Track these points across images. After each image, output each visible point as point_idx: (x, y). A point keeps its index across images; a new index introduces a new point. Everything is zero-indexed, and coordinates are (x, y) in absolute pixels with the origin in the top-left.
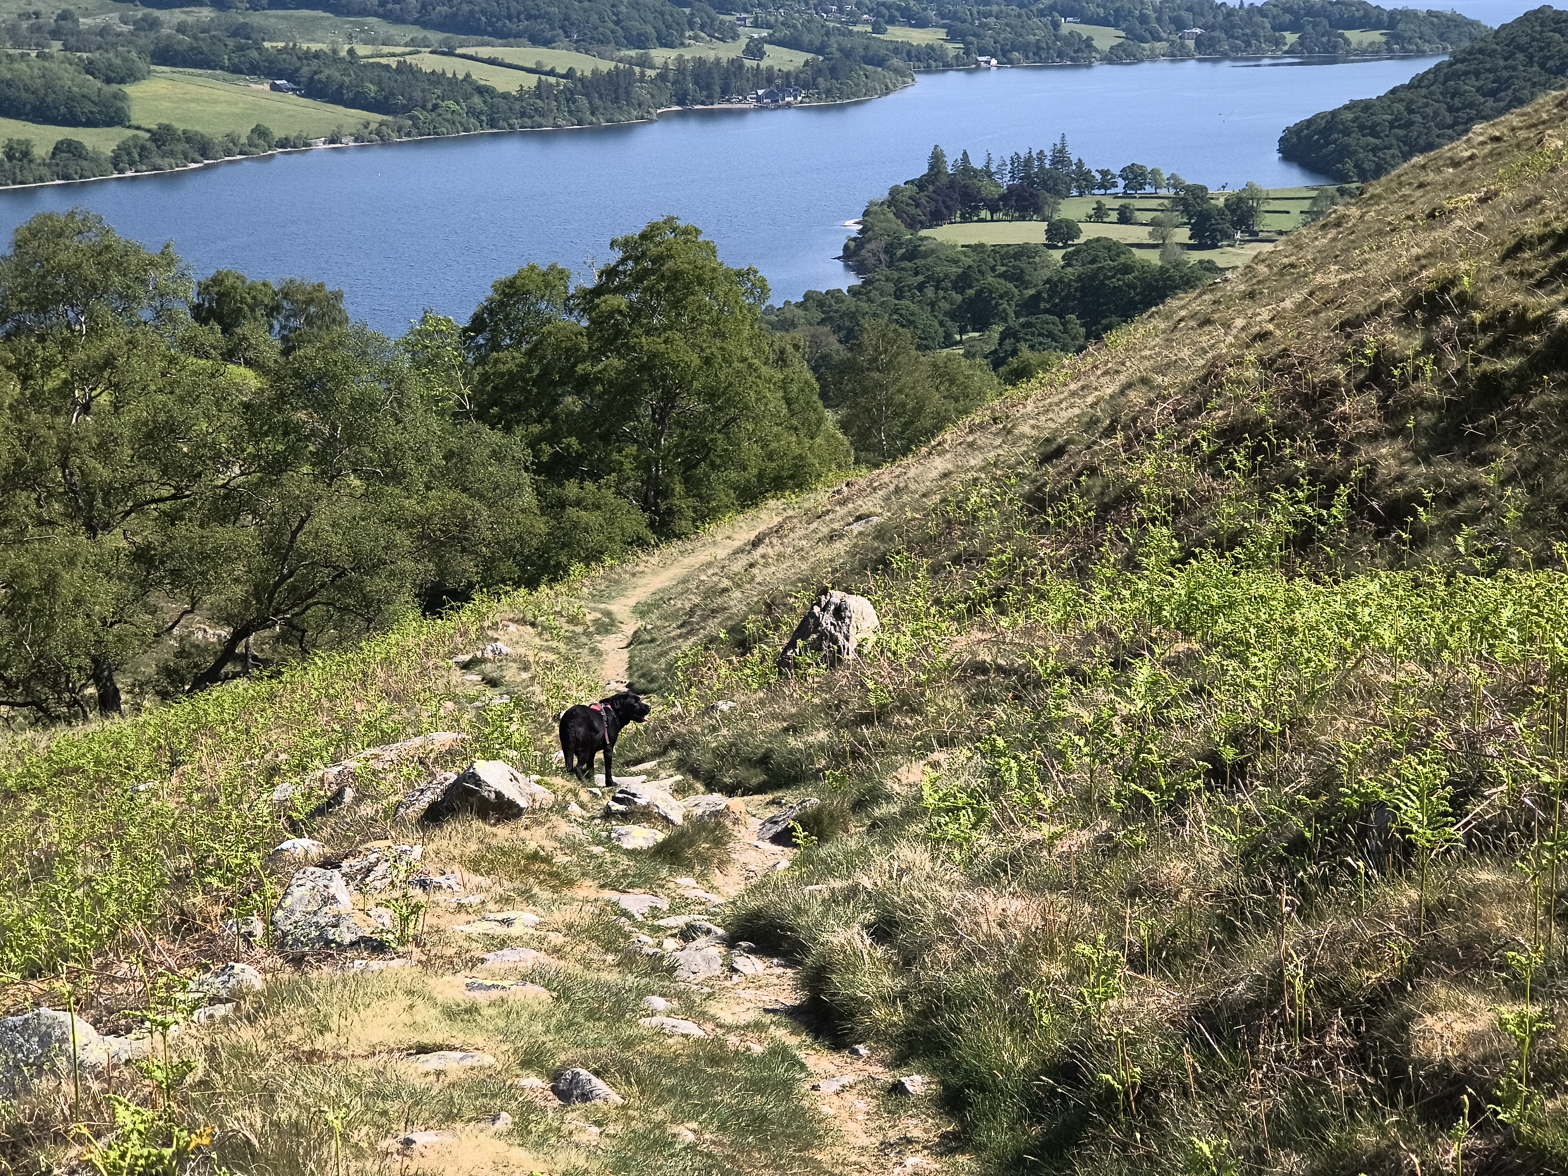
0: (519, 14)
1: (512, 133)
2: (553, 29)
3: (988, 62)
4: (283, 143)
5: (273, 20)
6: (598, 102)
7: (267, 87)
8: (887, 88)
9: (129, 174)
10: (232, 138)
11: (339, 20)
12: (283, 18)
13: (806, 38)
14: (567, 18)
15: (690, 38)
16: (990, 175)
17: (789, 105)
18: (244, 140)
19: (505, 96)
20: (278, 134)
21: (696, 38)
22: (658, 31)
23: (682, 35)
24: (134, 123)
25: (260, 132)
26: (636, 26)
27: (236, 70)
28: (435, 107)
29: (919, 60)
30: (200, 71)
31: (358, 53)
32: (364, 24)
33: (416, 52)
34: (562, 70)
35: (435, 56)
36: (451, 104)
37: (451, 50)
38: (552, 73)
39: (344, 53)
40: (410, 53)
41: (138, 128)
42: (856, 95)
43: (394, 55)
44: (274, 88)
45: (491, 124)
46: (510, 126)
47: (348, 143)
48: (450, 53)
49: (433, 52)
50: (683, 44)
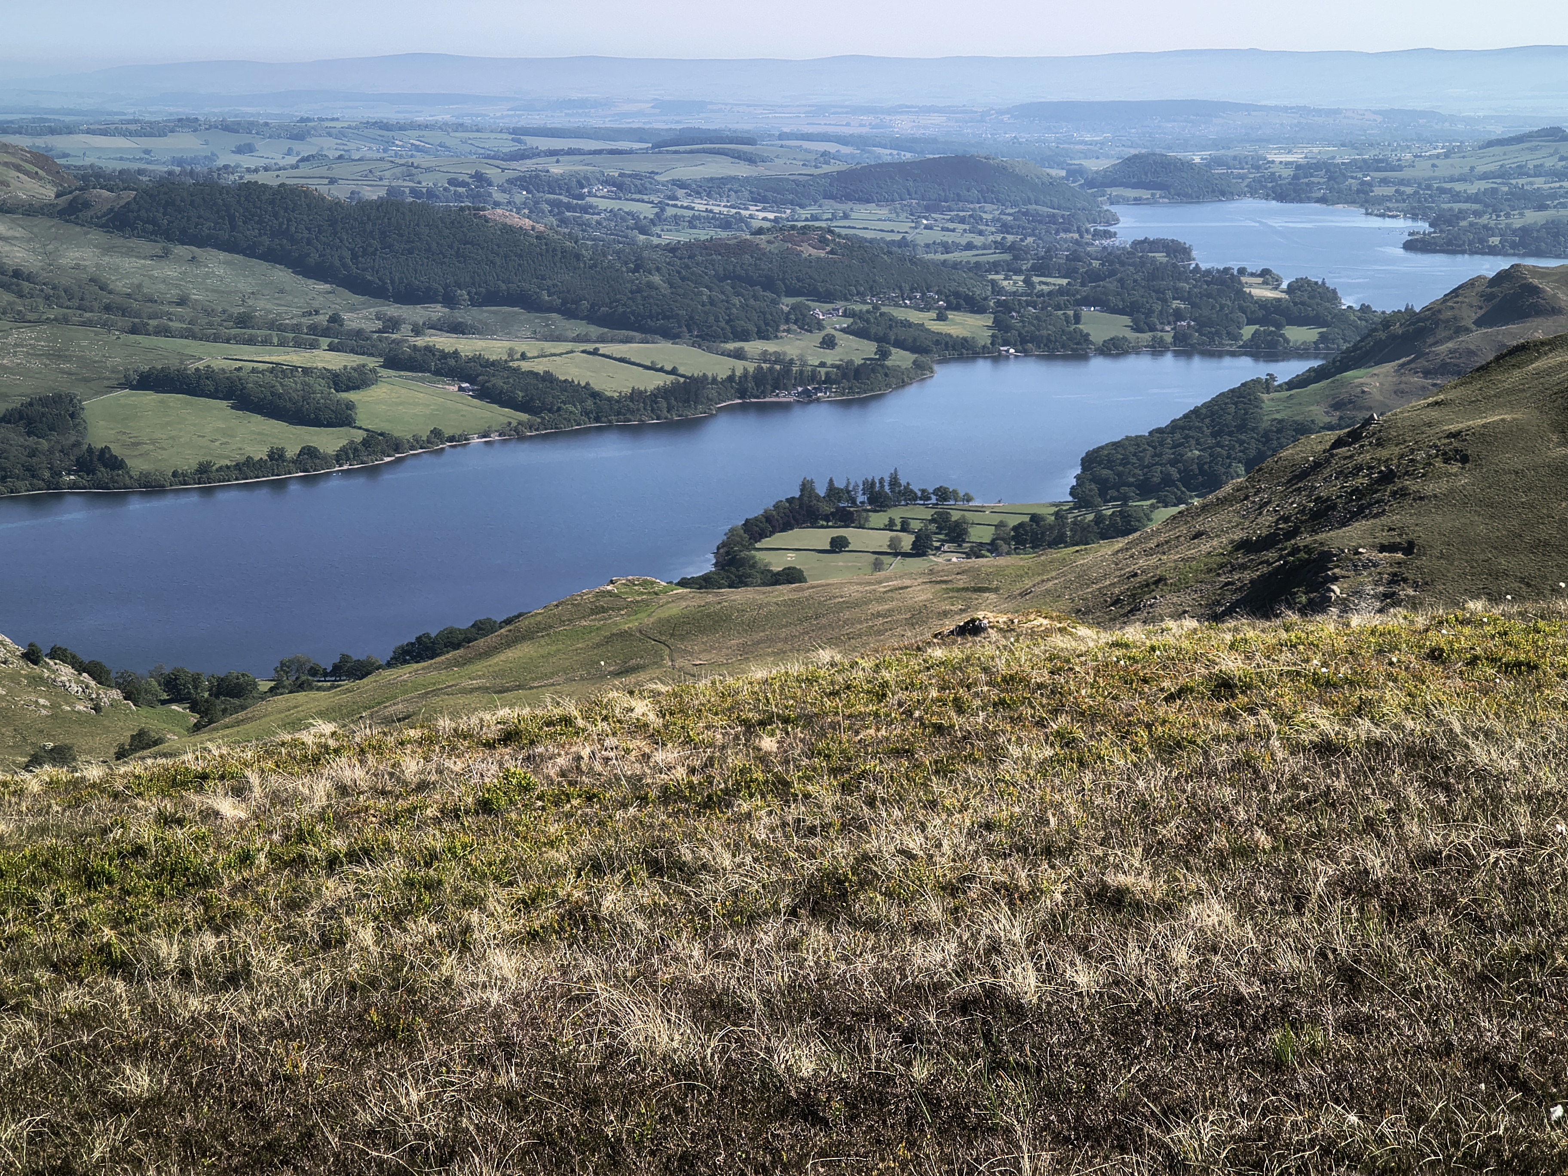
0: (658, 314)
1: (610, 427)
2: (680, 327)
3: (1007, 351)
4: (451, 439)
5: (485, 315)
6: (673, 402)
7: (456, 388)
8: (903, 381)
9: (345, 467)
10: (416, 439)
11: (532, 315)
12: (494, 313)
13: (873, 330)
14: (691, 318)
15: (784, 331)
16: (848, 492)
17: (818, 400)
18: (425, 438)
19: (610, 399)
20: (448, 432)
21: (788, 331)
22: (759, 328)
23: (777, 330)
24: (358, 424)
25: (437, 433)
26: (741, 324)
27: (438, 373)
28: (559, 409)
29: (954, 349)
30: (414, 374)
31: (529, 355)
32: (549, 319)
33: (572, 352)
34: (668, 368)
35: (584, 355)
36: (570, 408)
37: (597, 349)
38: (661, 370)
39: (518, 356)
40: (567, 353)
41: (360, 428)
42: (872, 390)
43: (555, 355)
44: (461, 389)
45: (597, 419)
46: (610, 421)
47: (495, 437)
48: (595, 353)
49: (583, 352)
50: (776, 337)
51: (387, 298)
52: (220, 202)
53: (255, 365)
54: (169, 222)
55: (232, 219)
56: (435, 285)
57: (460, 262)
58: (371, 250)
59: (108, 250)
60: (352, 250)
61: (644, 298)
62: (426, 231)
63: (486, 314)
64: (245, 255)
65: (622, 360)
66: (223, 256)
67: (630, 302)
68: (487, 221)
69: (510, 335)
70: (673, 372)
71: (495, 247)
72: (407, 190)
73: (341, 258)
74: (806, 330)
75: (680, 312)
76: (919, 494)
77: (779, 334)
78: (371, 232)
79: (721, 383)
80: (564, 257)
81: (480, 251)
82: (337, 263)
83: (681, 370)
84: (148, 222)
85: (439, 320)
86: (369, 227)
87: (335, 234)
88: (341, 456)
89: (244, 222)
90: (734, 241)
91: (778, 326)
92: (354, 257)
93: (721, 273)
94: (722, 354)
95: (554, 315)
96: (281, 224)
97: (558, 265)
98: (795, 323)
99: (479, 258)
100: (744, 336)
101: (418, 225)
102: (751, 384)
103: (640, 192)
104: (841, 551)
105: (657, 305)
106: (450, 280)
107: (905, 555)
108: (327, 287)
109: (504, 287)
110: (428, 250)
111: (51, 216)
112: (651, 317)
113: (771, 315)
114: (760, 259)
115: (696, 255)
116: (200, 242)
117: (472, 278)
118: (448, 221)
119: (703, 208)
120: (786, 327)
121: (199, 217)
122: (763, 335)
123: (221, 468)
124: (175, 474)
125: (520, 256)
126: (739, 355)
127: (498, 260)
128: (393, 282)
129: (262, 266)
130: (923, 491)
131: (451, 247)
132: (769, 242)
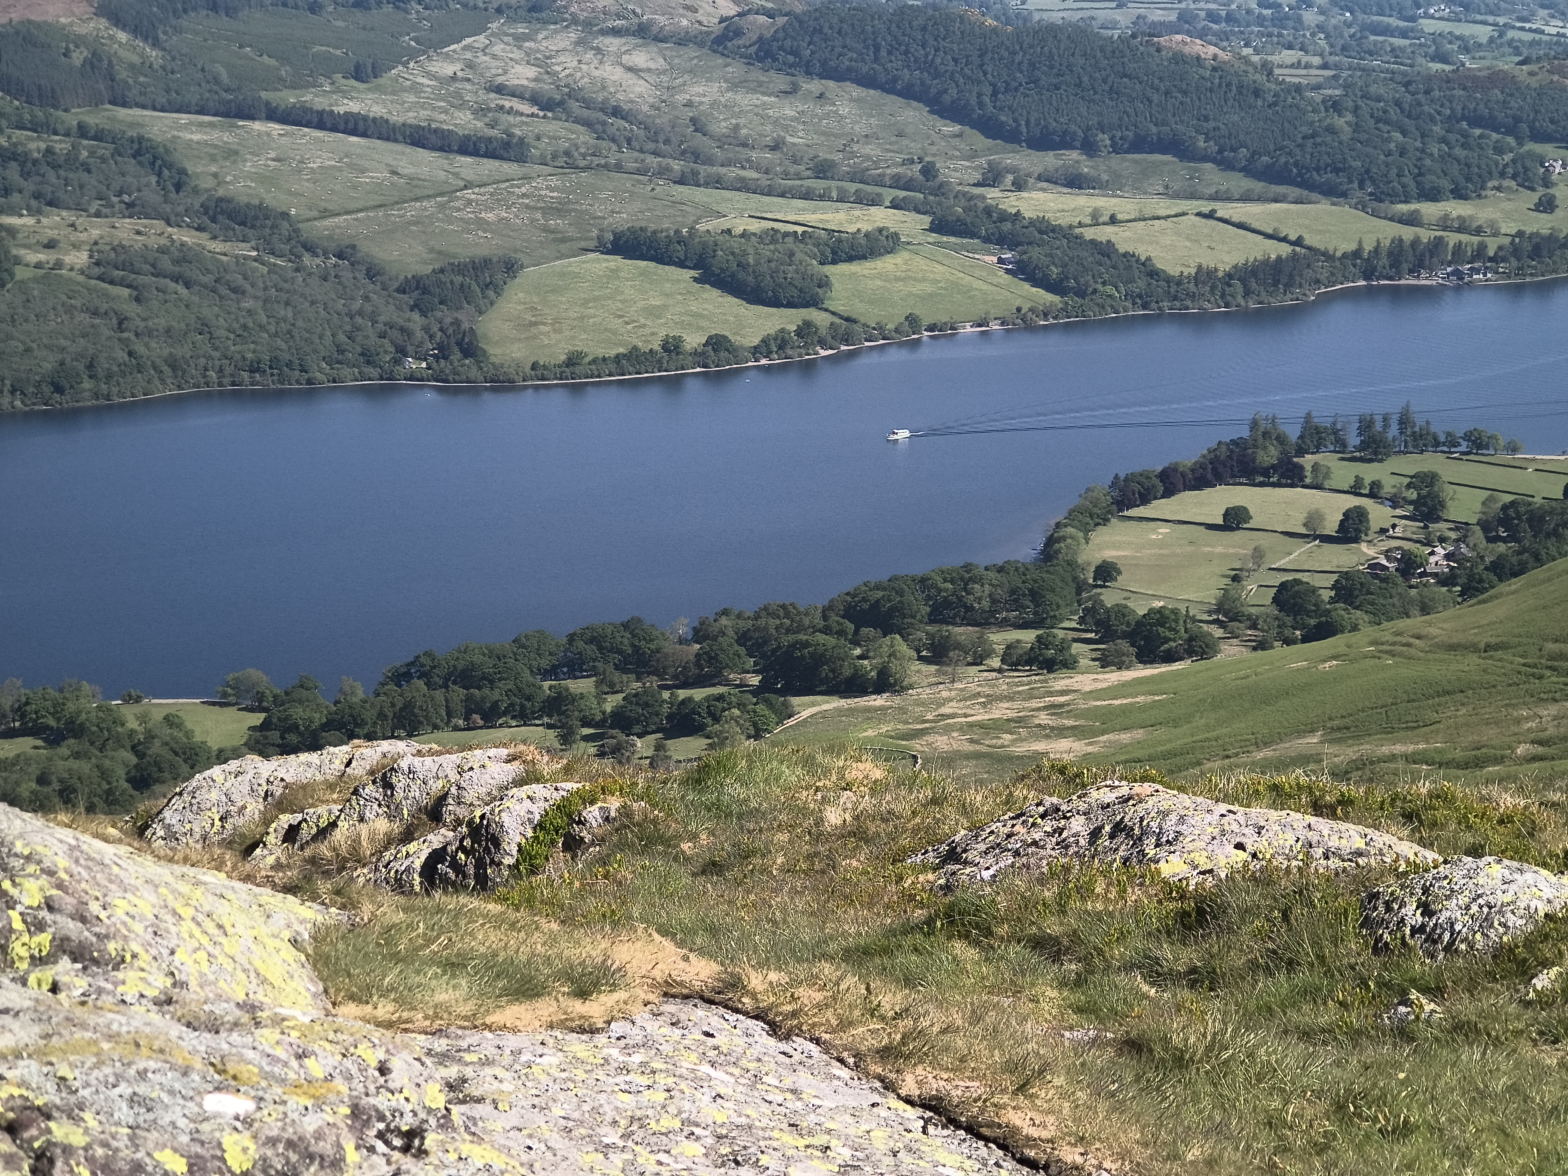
0: (1327, 166)
4: (932, 327)
6: (1253, 285)
7: (995, 260)
10: (883, 326)
12: (1136, 162)
14: (1368, 171)
15: (1493, 188)
16: (1335, 432)
17: (1468, 284)
18: (893, 326)
19: (1169, 279)
20: (933, 319)
21: (1498, 189)
22: (1456, 184)
23: (1483, 188)
24: (826, 304)
25: (912, 321)
26: (1430, 180)
28: (1094, 291)
31: (1119, 217)
32: (1197, 170)
33: (1184, 214)
34: (1293, 237)
35: (1198, 219)
36: (1109, 289)
37: (1213, 211)
38: (1284, 239)
39: (1106, 218)
40: (1176, 216)
41: (826, 310)
42: (1555, 271)
43: (1158, 218)
44: (1001, 261)
45: (1145, 307)
46: (1160, 309)
47: (995, 326)
48: (1210, 216)
49: (1199, 214)
50: (1479, 196)
51: (1019, 143)
52: (869, 29)
53: (777, 225)
54: (813, 53)
55: (877, 48)
56: (1073, 127)
57: (1111, 99)
58: (1014, 84)
59: (735, 85)
60: (994, 85)
61: (1315, 145)
62: (1082, 61)
63: (1126, 163)
64: (884, 90)
65: (1241, 226)
66: (857, 91)
67: (1298, 151)
68: (1158, 50)
69: (1139, 189)
70: (1299, 242)
71: (1156, 81)
72: (1203, 14)
73: (979, 95)
74: (1528, 188)
75: (1353, 164)
76: (1442, 438)
77: (1483, 193)
78: (1019, 64)
79: (1340, 259)
80: (1240, 93)
81: (1138, 86)
82: (973, 101)
83: (1308, 242)
84: (791, 53)
85: (1057, 170)
86: (1019, 58)
87: (981, 66)
88: (762, 349)
89: (890, 53)
90: (1485, 73)
91: (1484, 182)
92: (995, 93)
93: (1459, 112)
94: (1391, 219)
95: (1209, 166)
96: (927, 55)
97: (1229, 103)
98: (1514, 177)
99: (1134, 95)
100: (1433, 195)
101: (1073, 55)
102: (1384, 261)
103: (1492, 13)
104: (1238, 528)
105: (1328, 154)
106: (1094, 121)
107: (1327, 539)
108: (957, 128)
109: (1154, 130)
110: (1079, 85)
111: (701, 45)
112: (1317, 169)
113: (1479, 167)
114: (1512, 95)
115: (1432, 90)
116: (839, 76)
117: (1120, 119)
118: (1109, 49)
119: (1554, 31)
120: (1496, 183)
121: (844, 47)
122: (1459, 194)
123: (594, 361)
124: (534, 367)
125: (1185, 93)
126: (1412, 220)
127: (1155, 98)
128: (1028, 123)
129: (893, 102)
130: (1449, 434)
131: (1105, 81)
132: (1531, 74)
